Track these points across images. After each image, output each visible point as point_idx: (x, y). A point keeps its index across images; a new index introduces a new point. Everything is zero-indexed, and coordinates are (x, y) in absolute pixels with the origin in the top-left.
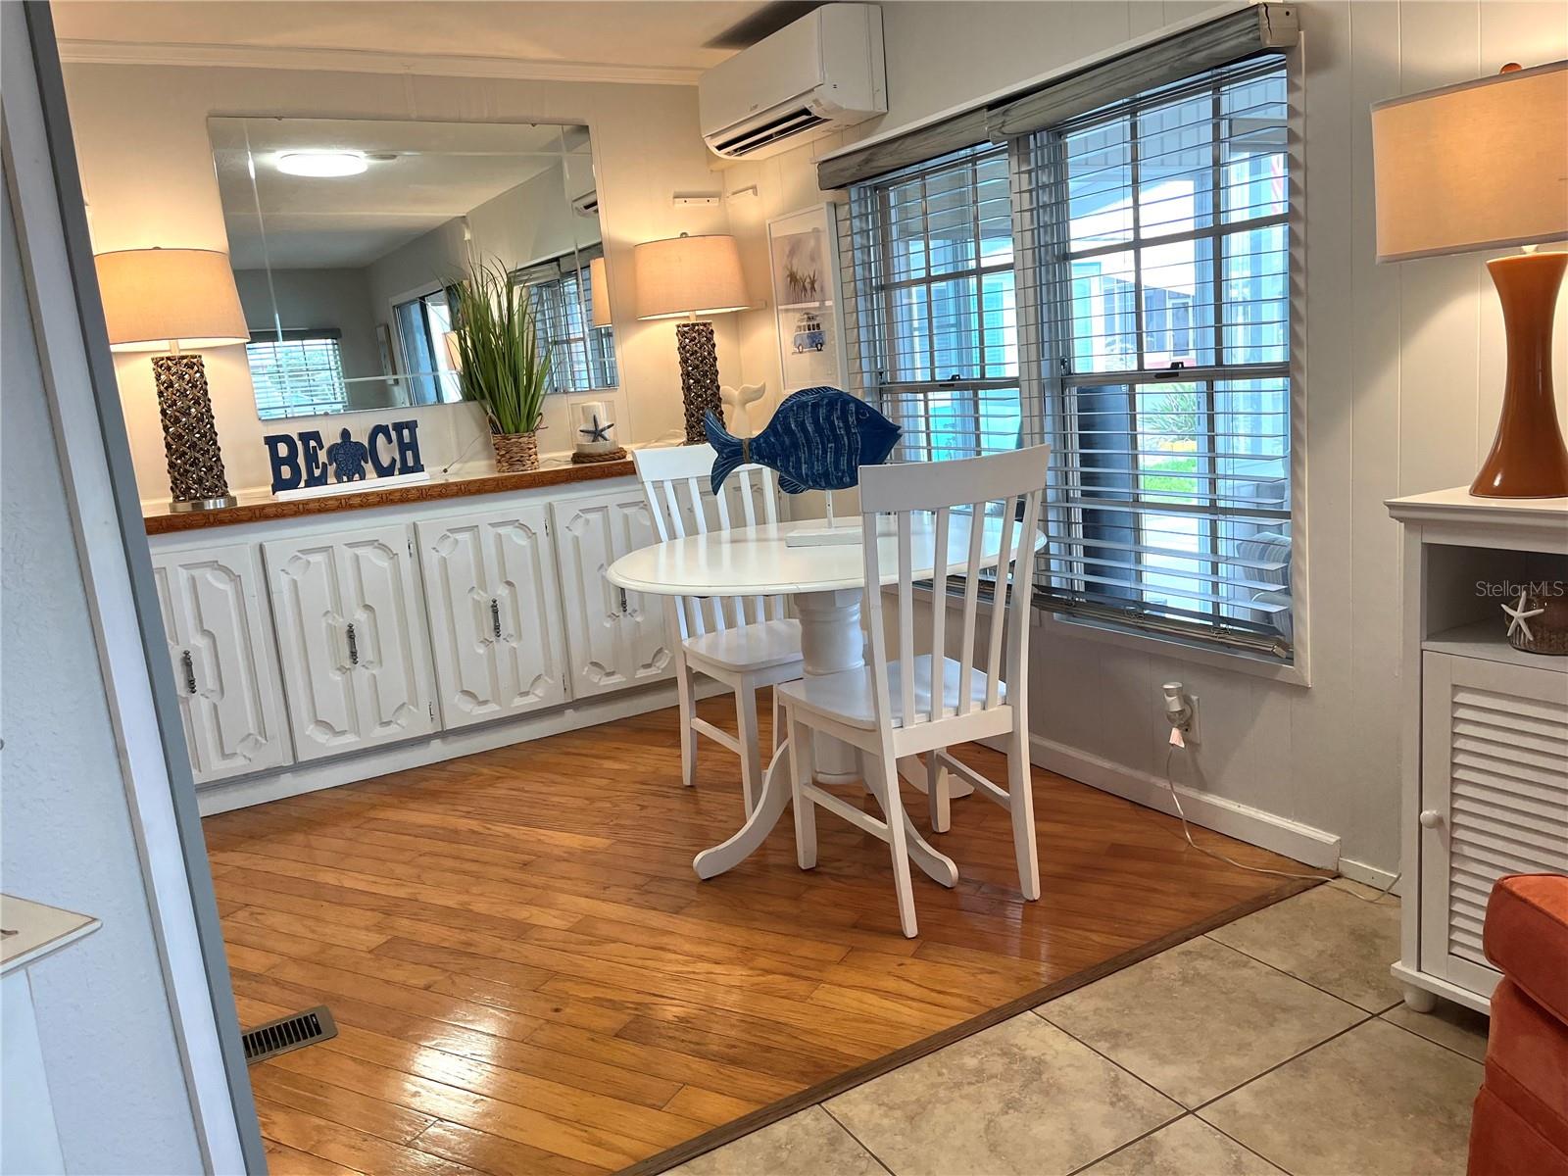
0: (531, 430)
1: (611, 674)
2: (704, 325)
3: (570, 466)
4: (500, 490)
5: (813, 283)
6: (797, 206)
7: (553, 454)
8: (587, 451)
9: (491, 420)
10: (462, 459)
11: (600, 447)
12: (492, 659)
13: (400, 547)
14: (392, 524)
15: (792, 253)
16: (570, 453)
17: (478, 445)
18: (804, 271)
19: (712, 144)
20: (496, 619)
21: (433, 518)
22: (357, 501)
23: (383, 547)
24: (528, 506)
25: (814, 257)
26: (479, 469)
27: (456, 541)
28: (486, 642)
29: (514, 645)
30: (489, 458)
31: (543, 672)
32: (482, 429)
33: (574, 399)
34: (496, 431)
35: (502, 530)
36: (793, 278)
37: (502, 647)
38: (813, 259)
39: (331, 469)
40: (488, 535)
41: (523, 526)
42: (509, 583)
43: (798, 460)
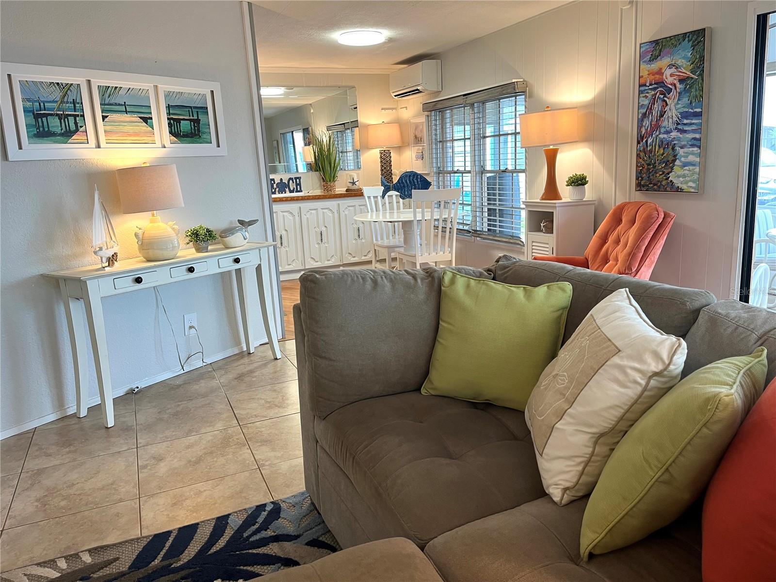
0: (334, 181)
1: (354, 257)
2: (388, 150)
3: (345, 193)
4: (324, 199)
5: (421, 139)
6: (417, 116)
7: (340, 188)
8: (350, 188)
9: (322, 178)
10: (313, 189)
11: (355, 187)
12: (320, 248)
13: (296, 213)
14: (294, 207)
15: (416, 129)
16: (345, 189)
17: (318, 185)
18: (419, 135)
19: (393, 95)
20: (322, 237)
21: (306, 205)
22: (284, 199)
23: (291, 213)
24: (332, 204)
25: (422, 131)
26: (318, 192)
27: (311, 213)
28: (318, 244)
29: (326, 245)
30: (321, 189)
31: (334, 254)
32: (320, 180)
33: (347, 172)
34: (324, 181)
35: (325, 211)
36: (416, 137)
37: (322, 245)
38: (421, 131)
39: (277, 189)
40: (320, 212)
41: (330, 210)
42: (326, 227)
43: (405, 191)
